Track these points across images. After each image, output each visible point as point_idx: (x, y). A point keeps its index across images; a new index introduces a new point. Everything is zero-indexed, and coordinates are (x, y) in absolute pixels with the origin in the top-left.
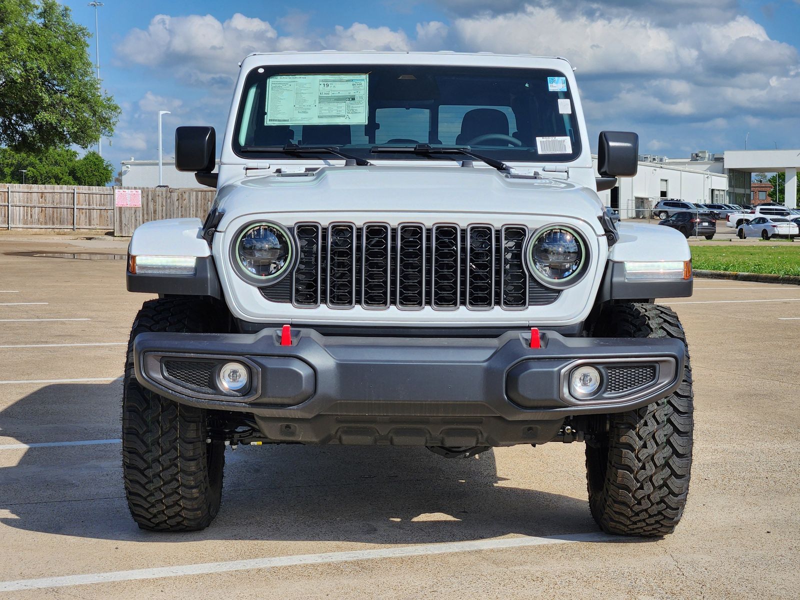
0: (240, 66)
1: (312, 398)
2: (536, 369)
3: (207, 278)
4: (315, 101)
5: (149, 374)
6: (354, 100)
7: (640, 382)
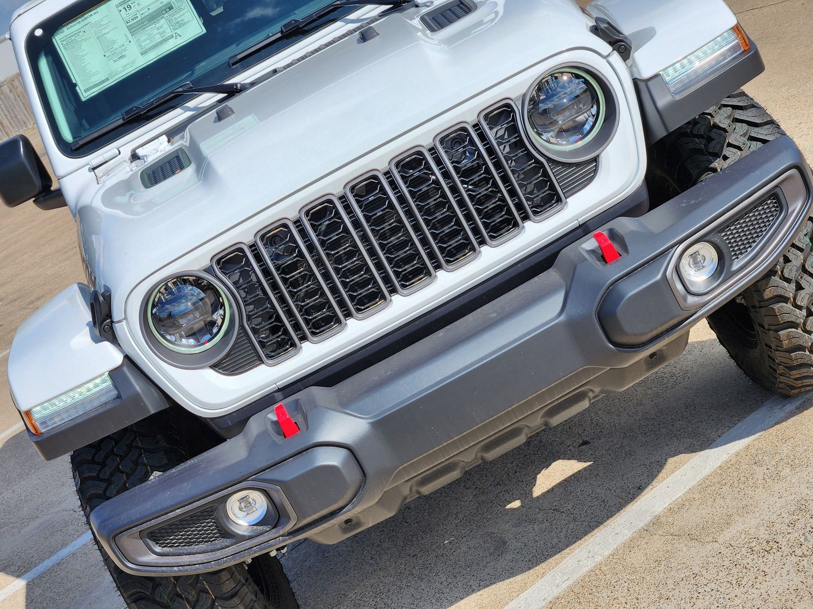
0: (10, 39)
1: (365, 484)
2: (632, 289)
3: (137, 394)
4: (126, 35)
5: (137, 561)
6: (173, 8)
7: (767, 224)
